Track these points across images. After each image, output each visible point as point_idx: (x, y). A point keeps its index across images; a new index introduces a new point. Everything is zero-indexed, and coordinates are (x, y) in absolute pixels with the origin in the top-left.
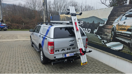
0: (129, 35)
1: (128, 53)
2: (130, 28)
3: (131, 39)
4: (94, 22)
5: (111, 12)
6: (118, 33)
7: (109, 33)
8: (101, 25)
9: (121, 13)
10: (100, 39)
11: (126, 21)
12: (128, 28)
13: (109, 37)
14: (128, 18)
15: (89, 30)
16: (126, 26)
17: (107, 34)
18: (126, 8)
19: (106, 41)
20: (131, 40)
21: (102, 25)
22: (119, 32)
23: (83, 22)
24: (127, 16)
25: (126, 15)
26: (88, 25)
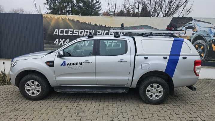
9: (181, 25)
14: (187, 29)
18: (185, 20)
24: (186, 28)
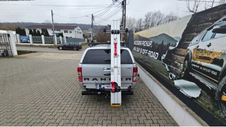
0: (215, 73)
1: (208, 110)
2: (219, 57)
3: (219, 82)
4: (163, 42)
5: (188, 24)
6: (194, 65)
7: (181, 63)
8: (171, 48)
9: (204, 26)
10: (168, 71)
11: (212, 41)
12: (215, 56)
13: (179, 70)
15: (157, 55)
16: (211, 52)
17: (177, 64)
19: (175, 76)
20: (218, 84)
21: (173, 48)
22: (196, 64)
23: (151, 42)
25: (214, 28)
26: (156, 47)
